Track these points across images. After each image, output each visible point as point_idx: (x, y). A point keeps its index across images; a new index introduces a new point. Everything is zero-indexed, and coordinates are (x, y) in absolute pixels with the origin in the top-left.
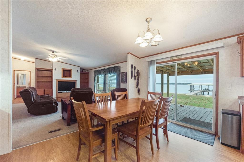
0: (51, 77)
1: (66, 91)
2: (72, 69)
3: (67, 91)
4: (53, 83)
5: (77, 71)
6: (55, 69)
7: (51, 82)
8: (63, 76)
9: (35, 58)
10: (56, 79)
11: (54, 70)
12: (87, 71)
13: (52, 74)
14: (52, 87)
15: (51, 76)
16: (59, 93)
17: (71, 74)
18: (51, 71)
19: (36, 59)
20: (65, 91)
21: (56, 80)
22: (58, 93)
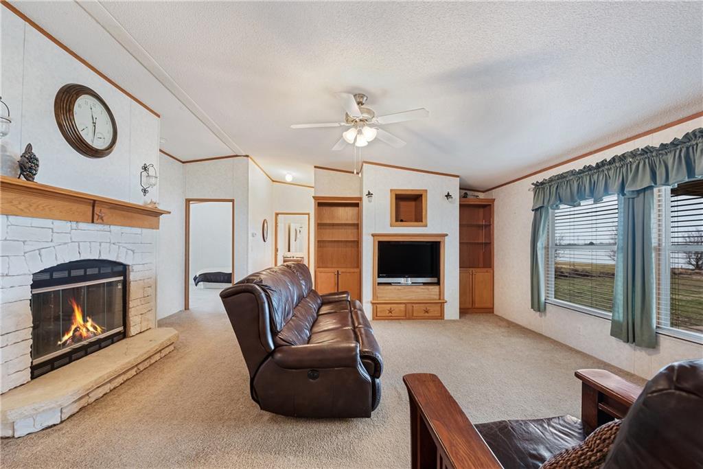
0: (357, 226)
1: (404, 277)
2: (426, 191)
3: (409, 279)
4: (361, 247)
5: (448, 196)
6: (369, 194)
7: (357, 244)
8: (397, 221)
9: (315, 167)
10: (374, 232)
11: (365, 198)
12: (482, 196)
13: (359, 216)
14: (358, 263)
15: (356, 222)
16: (382, 287)
17: (424, 211)
18: (357, 205)
19: (317, 169)
20: (402, 280)
21: (373, 235)
22: (379, 284)
